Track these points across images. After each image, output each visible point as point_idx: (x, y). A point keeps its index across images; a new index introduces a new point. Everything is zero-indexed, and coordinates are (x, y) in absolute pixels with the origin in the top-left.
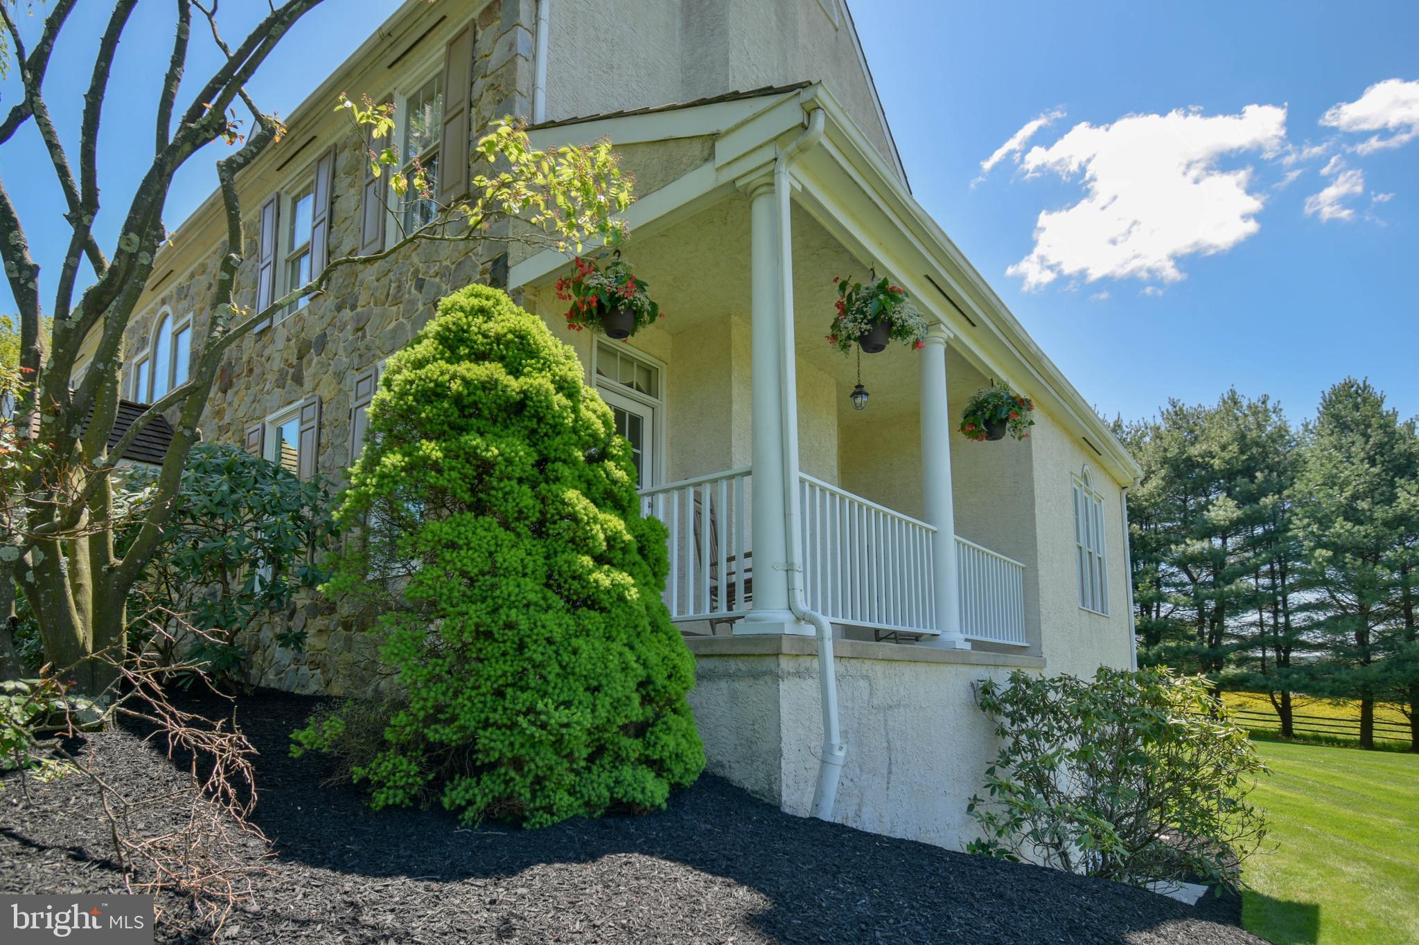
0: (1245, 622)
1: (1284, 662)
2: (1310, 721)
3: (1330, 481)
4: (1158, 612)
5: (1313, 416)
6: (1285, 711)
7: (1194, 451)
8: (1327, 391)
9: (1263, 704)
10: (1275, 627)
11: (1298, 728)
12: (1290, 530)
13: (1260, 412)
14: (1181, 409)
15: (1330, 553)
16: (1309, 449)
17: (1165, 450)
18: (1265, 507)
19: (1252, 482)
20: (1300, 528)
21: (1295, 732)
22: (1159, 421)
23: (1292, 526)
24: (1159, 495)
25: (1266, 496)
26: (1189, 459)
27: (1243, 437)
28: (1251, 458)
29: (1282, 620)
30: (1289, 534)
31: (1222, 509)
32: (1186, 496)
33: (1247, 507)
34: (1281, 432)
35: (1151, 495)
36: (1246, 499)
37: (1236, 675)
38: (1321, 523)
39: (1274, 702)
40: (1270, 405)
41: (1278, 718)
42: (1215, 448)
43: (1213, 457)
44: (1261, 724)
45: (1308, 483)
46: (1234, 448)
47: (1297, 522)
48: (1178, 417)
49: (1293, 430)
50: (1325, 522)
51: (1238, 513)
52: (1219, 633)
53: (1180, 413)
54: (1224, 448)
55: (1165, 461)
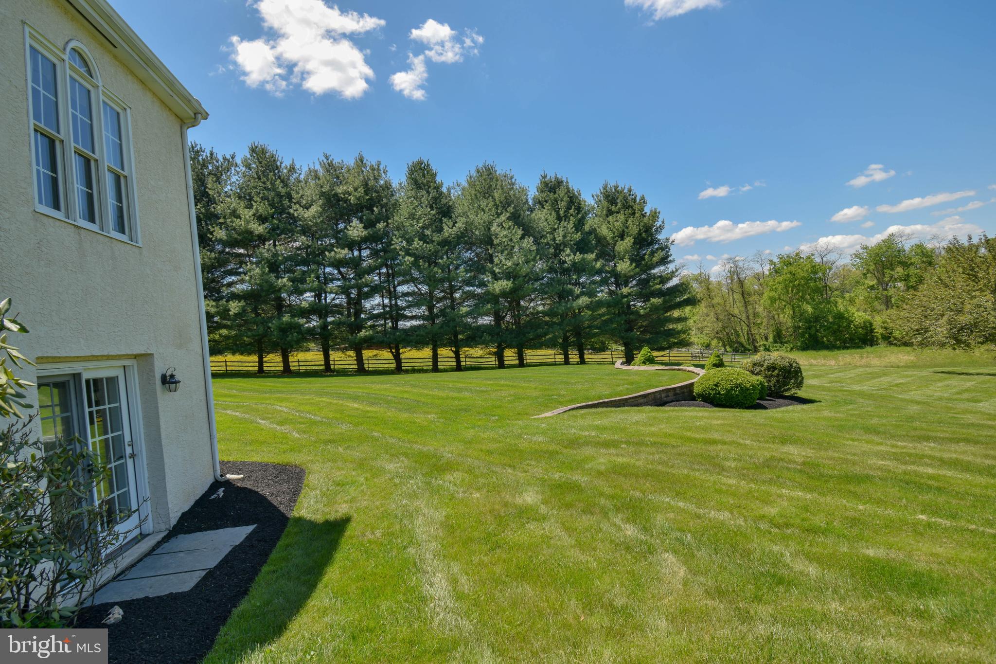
0: (374, 303)
1: (395, 328)
2: (412, 361)
3: (412, 216)
4: (325, 299)
5: (404, 179)
6: (397, 358)
7: (340, 190)
8: (410, 164)
9: (387, 354)
10: (391, 306)
11: (405, 365)
12: (393, 245)
13: (376, 170)
14: (331, 162)
15: (413, 259)
16: (401, 196)
17: (322, 187)
18: (380, 230)
19: (373, 214)
20: (398, 243)
21: (403, 368)
22: (318, 167)
23: (393, 242)
24: (319, 218)
25: (379, 223)
26: (336, 195)
27: (367, 184)
28: (371, 199)
29: (393, 302)
30: (392, 247)
31: (356, 229)
32: (337, 221)
33: (370, 229)
34: (387, 186)
35: (314, 217)
36: (369, 224)
37: (366, 336)
38: (408, 242)
39: (392, 352)
40: (381, 167)
41: (394, 361)
42: (351, 189)
43: (350, 195)
44: (387, 366)
45: (400, 217)
46: (361, 190)
47: (395, 239)
48: (330, 167)
49: (394, 185)
50: (410, 241)
51: (365, 233)
52: (359, 310)
53: (331, 165)
54: (356, 190)
55: (322, 194)
